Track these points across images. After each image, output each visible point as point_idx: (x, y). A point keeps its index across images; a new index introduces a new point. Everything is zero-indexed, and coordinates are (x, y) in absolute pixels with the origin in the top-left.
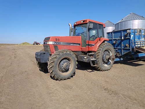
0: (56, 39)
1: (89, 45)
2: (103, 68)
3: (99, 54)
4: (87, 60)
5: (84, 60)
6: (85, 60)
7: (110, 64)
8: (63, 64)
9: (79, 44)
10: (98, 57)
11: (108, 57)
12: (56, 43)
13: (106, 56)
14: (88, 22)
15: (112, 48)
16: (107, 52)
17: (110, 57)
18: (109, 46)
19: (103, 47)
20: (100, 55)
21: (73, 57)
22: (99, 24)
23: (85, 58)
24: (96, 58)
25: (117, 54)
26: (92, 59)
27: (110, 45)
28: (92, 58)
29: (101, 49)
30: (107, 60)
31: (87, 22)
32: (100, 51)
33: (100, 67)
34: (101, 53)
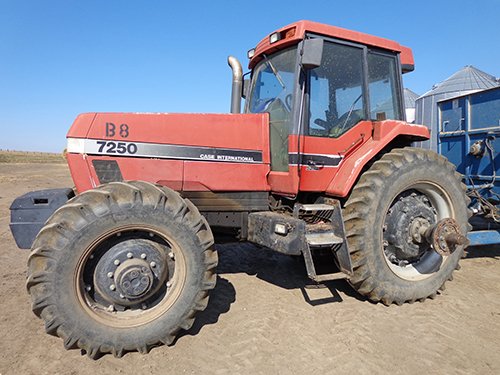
0: (110, 129)
1: (304, 160)
2: (391, 290)
3: (365, 210)
4: (287, 240)
5: (271, 241)
6: (276, 239)
7: (436, 268)
8: (114, 268)
9: (257, 156)
10: (360, 225)
11: (423, 229)
12: (106, 148)
13: (408, 221)
14: (299, 34)
15: (449, 178)
16: (420, 202)
17: (432, 232)
18: (432, 168)
19: (389, 172)
20: (371, 218)
21: (181, 224)
22: (369, 46)
23: (280, 229)
24: (342, 235)
25: (488, 211)
26: (315, 240)
27: (436, 162)
28: (321, 231)
29: (378, 182)
30: (415, 242)
31: (296, 38)
32: (371, 195)
33: (370, 280)
34: (374, 205)
